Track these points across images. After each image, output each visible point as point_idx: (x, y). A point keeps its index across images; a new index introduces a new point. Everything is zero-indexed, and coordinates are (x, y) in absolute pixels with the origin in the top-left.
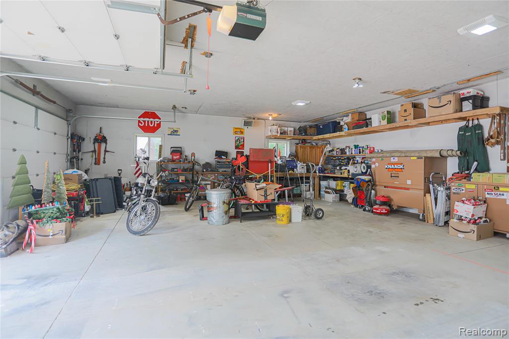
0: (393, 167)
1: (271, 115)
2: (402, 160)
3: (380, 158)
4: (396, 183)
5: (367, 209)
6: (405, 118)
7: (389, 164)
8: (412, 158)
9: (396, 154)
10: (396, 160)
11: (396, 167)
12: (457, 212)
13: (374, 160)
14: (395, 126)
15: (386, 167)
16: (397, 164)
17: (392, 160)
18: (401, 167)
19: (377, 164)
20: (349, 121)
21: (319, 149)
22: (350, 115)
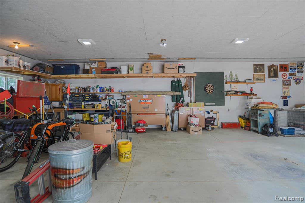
0: (144, 101)
1: (19, 43)
2: (151, 96)
3: (134, 96)
4: (147, 111)
5: (130, 131)
6: (147, 71)
7: (141, 99)
8: (158, 96)
9: (147, 93)
10: (147, 96)
11: (147, 101)
12: (193, 122)
13: (128, 97)
14: (141, 76)
15: (139, 101)
16: (147, 99)
17: (144, 97)
18: (151, 101)
19: (131, 100)
20: (96, 66)
21: (54, 87)
22: (97, 62)
